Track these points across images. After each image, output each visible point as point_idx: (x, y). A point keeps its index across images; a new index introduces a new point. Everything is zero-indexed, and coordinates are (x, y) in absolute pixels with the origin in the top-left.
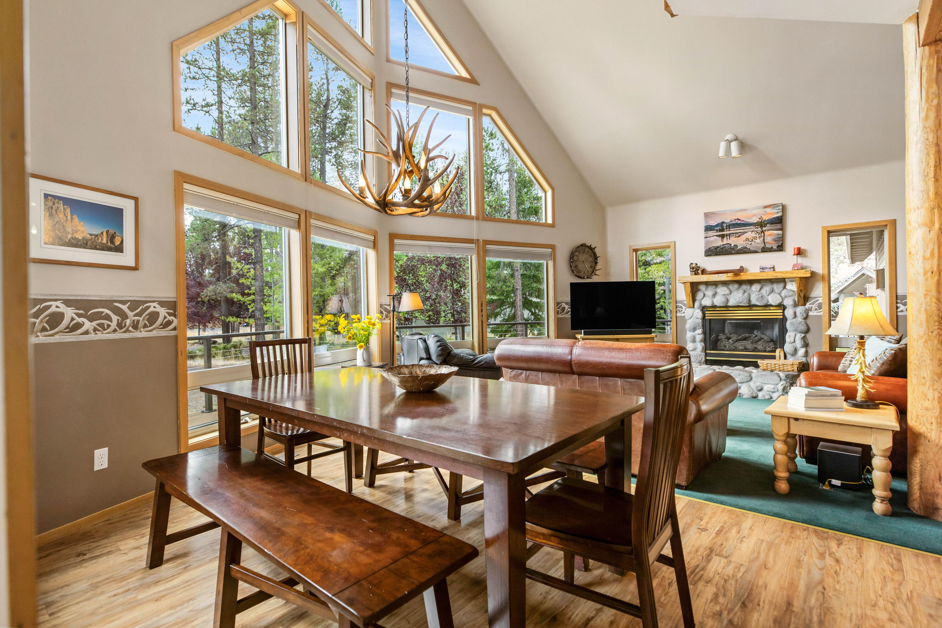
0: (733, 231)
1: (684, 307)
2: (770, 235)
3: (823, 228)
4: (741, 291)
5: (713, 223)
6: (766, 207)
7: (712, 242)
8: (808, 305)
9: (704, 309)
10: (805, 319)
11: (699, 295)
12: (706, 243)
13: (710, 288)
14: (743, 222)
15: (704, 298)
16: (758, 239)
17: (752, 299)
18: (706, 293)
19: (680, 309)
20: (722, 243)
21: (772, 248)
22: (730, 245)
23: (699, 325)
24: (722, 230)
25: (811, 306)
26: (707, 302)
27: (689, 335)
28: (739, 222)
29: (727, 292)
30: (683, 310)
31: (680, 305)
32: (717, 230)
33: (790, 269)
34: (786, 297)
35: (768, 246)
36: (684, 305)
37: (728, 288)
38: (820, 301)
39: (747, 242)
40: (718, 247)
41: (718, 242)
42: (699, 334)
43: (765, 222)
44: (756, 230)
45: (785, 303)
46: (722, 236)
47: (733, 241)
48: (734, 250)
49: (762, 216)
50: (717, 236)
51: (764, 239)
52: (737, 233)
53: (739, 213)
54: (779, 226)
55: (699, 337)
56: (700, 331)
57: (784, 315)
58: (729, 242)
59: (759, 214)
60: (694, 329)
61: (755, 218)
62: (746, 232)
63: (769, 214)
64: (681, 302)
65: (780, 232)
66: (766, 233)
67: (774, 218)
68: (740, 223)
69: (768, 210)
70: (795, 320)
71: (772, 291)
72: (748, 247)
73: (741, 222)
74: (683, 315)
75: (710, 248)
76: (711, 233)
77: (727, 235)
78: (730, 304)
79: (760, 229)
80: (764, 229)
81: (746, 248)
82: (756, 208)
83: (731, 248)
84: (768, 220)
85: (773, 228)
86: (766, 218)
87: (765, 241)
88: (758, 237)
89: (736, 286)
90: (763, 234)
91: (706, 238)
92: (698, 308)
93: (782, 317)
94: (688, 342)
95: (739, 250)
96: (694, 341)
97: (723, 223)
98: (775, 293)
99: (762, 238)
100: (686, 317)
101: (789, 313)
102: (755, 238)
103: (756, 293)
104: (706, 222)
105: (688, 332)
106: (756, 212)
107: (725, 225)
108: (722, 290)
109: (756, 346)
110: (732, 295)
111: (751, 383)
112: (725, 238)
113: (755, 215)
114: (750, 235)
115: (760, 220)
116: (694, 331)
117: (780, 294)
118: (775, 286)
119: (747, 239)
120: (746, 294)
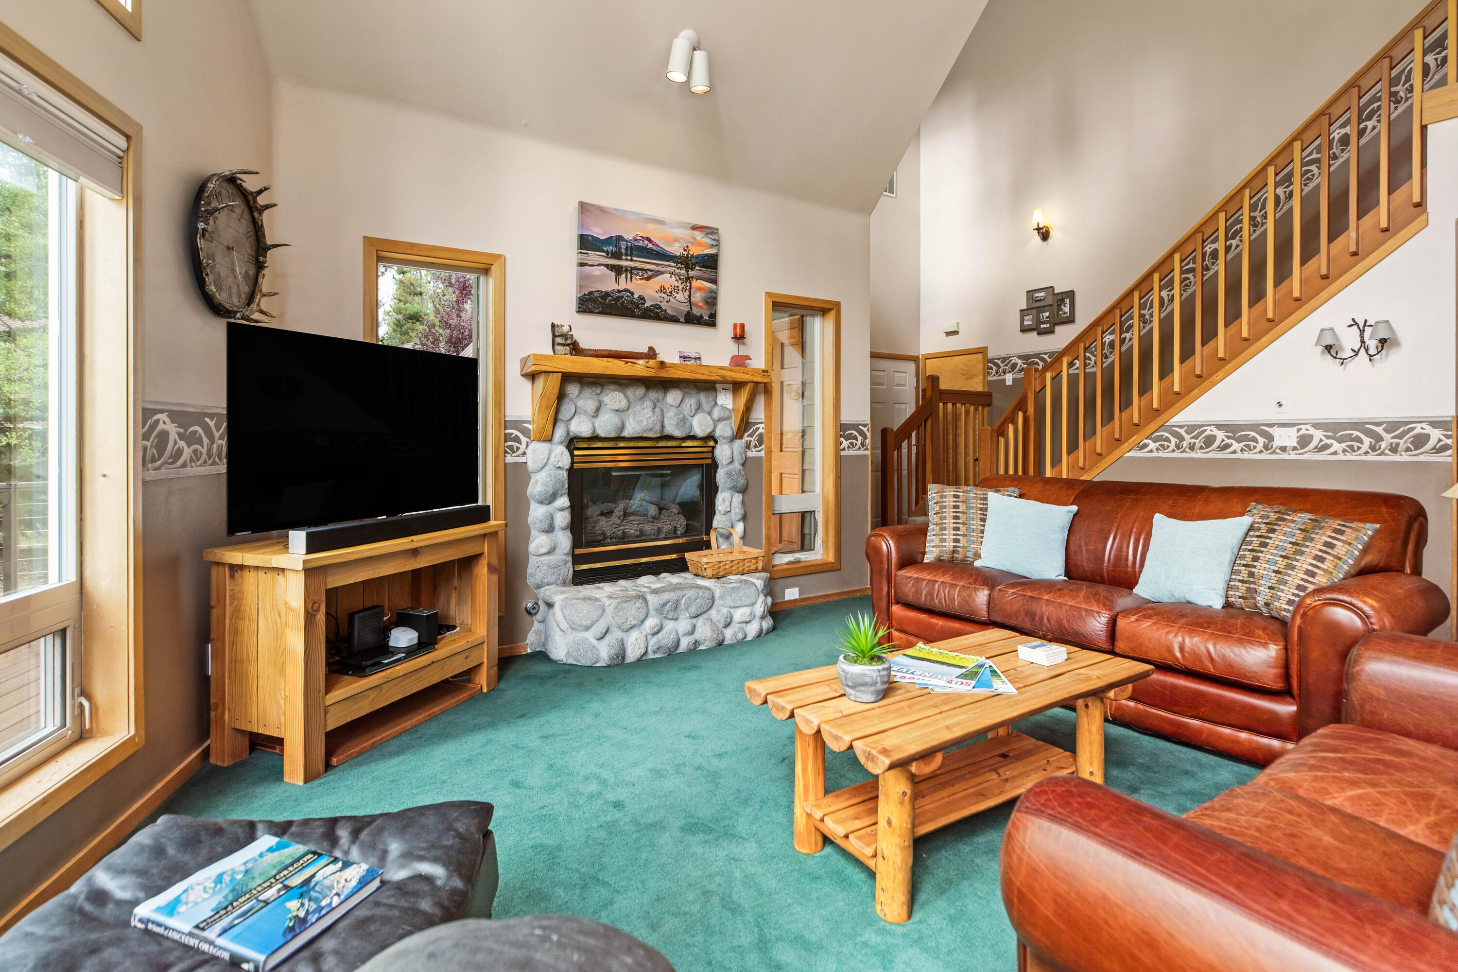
0: (638, 262)
1: (524, 440)
2: (700, 289)
3: (768, 294)
4: (648, 404)
5: (599, 232)
6: (695, 228)
7: (596, 279)
8: (746, 438)
9: (572, 443)
10: (743, 464)
11: (567, 409)
12: (582, 279)
13: (588, 392)
14: (658, 249)
15: (576, 417)
16: (680, 292)
17: (666, 422)
18: (580, 403)
19: (515, 444)
20: (616, 287)
21: (701, 316)
22: (633, 294)
23: (563, 486)
24: (617, 255)
25: (749, 439)
26: (581, 427)
27: (537, 513)
28: (650, 246)
29: (624, 404)
30: (523, 447)
31: (516, 432)
32: (607, 253)
33: (726, 363)
34: (719, 420)
35: (696, 311)
36: (526, 432)
37: (626, 396)
38: (761, 431)
39: (662, 295)
40: (607, 294)
41: (609, 284)
42: (562, 510)
43: (694, 261)
44: (678, 271)
45: (718, 433)
46: (618, 271)
47: (638, 287)
48: (638, 307)
49: (689, 245)
50: (607, 266)
51: (690, 296)
52: (646, 270)
53: (651, 226)
54: (711, 275)
55: (563, 519)
56: (564, 501)
57: (713, 458)
58: (630, 286)
59: (684, 239)
60: (552, 498)
61: (677, 245)
62: (662, 273)
63: (700, 244)
64: (517, 424)
65: (713, 286)
66: (696, 283)
67: (706, 255)
68: (650, 249)
69: (699, 236)
70: (731, 467)
71: (699, 408)
72: (664, 305)
73: (654, 248)
74: (522, 460)
75: (590, 293)
76: (594, 257)
77: (626, 271)
78: (626, 434)
79: (683, 272)
80: (691, 273)
81: (660, 307)
82: (681, 225)
83: (632, 302)
84: (698, 257)
85: (706, 276)
86: (695, 251)
87: (693, 300)
88: (680, 288)
89: (640, 391)
90: (688, 284)
91: (582, 265)
92: (561, 443)
93: (710, 461)
94: (534, 533)
95: (648, 310)
96: (550, 529)
97: (620, 238)
98: (703, 411)
99: (687, 293)
100: (531, 466)
101: (722, 452)
102: (675, 289)
103: (674, 410)
104: (582, 224)
105: (533, 505)
106: (679, 232)
107: (623, 245)
108: (614, 398)
109: (659, 525)
110: (631, 411)
111: (713, 612)
112: (623, 276)
113: (677, 240)
114: (667, 280)
115: (685, 253)
116: (550, 503)
117: (710, 414)
118: (702, 397)
119: (662, 289)
120: (657, 411)
